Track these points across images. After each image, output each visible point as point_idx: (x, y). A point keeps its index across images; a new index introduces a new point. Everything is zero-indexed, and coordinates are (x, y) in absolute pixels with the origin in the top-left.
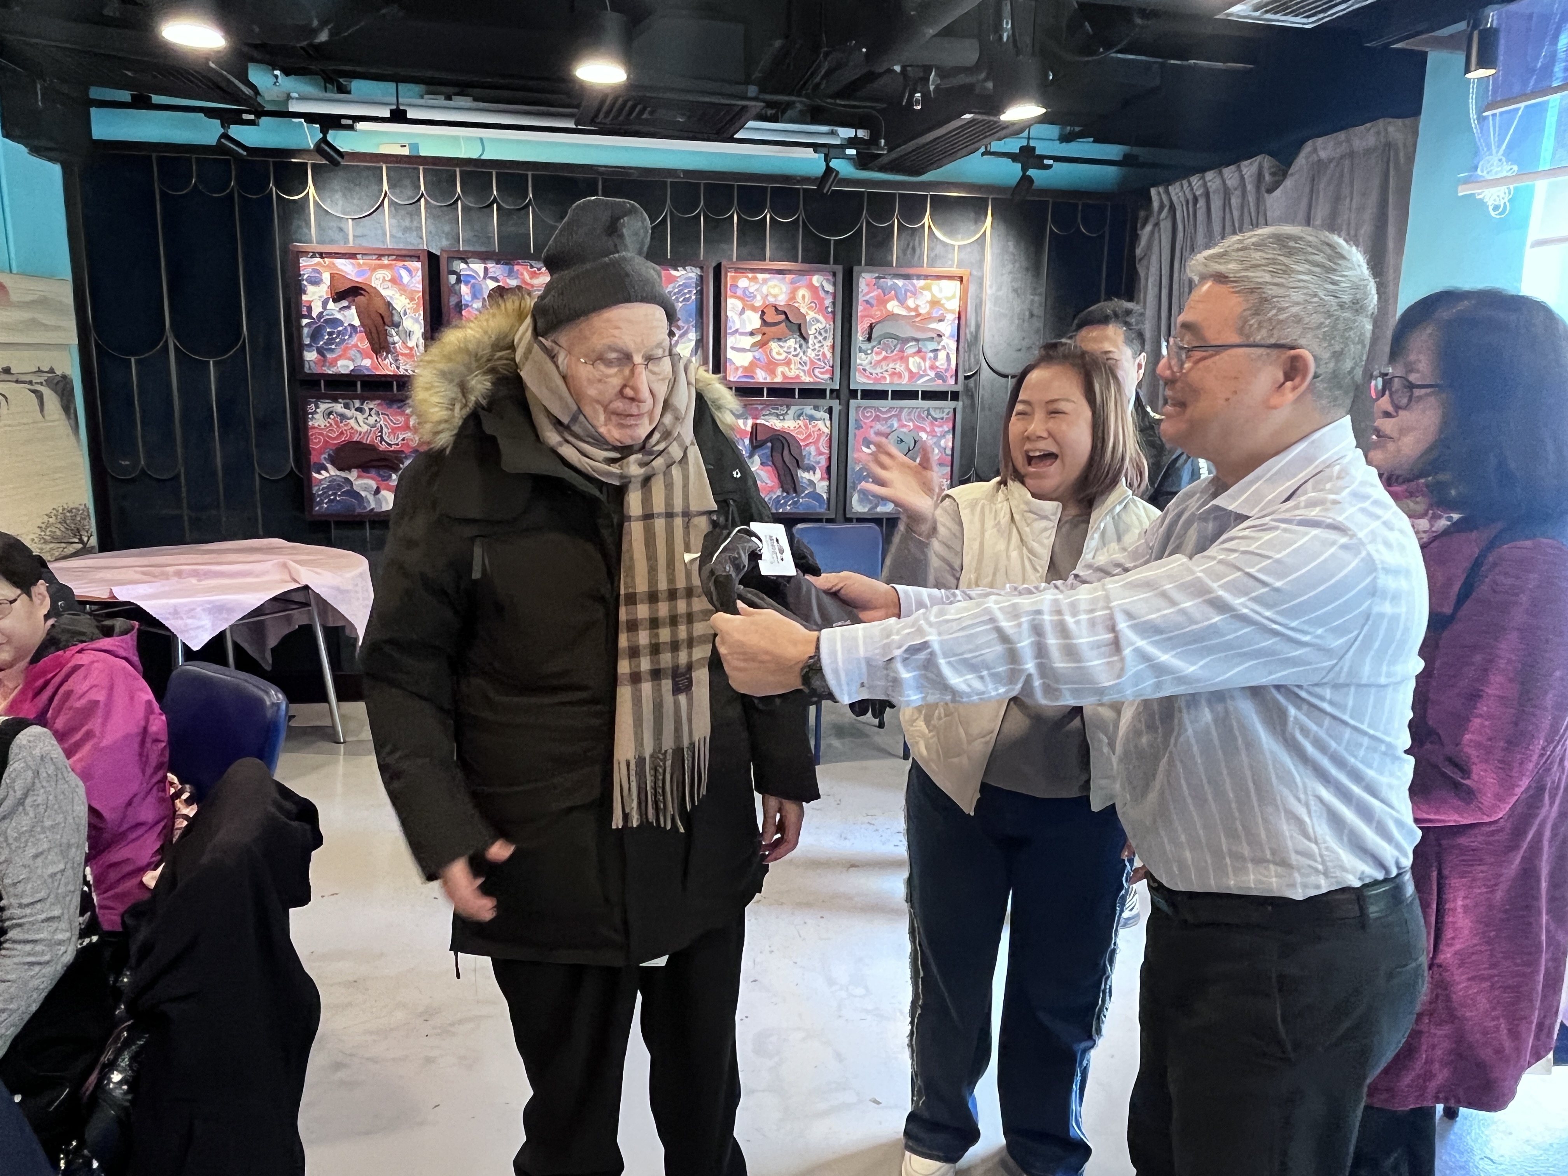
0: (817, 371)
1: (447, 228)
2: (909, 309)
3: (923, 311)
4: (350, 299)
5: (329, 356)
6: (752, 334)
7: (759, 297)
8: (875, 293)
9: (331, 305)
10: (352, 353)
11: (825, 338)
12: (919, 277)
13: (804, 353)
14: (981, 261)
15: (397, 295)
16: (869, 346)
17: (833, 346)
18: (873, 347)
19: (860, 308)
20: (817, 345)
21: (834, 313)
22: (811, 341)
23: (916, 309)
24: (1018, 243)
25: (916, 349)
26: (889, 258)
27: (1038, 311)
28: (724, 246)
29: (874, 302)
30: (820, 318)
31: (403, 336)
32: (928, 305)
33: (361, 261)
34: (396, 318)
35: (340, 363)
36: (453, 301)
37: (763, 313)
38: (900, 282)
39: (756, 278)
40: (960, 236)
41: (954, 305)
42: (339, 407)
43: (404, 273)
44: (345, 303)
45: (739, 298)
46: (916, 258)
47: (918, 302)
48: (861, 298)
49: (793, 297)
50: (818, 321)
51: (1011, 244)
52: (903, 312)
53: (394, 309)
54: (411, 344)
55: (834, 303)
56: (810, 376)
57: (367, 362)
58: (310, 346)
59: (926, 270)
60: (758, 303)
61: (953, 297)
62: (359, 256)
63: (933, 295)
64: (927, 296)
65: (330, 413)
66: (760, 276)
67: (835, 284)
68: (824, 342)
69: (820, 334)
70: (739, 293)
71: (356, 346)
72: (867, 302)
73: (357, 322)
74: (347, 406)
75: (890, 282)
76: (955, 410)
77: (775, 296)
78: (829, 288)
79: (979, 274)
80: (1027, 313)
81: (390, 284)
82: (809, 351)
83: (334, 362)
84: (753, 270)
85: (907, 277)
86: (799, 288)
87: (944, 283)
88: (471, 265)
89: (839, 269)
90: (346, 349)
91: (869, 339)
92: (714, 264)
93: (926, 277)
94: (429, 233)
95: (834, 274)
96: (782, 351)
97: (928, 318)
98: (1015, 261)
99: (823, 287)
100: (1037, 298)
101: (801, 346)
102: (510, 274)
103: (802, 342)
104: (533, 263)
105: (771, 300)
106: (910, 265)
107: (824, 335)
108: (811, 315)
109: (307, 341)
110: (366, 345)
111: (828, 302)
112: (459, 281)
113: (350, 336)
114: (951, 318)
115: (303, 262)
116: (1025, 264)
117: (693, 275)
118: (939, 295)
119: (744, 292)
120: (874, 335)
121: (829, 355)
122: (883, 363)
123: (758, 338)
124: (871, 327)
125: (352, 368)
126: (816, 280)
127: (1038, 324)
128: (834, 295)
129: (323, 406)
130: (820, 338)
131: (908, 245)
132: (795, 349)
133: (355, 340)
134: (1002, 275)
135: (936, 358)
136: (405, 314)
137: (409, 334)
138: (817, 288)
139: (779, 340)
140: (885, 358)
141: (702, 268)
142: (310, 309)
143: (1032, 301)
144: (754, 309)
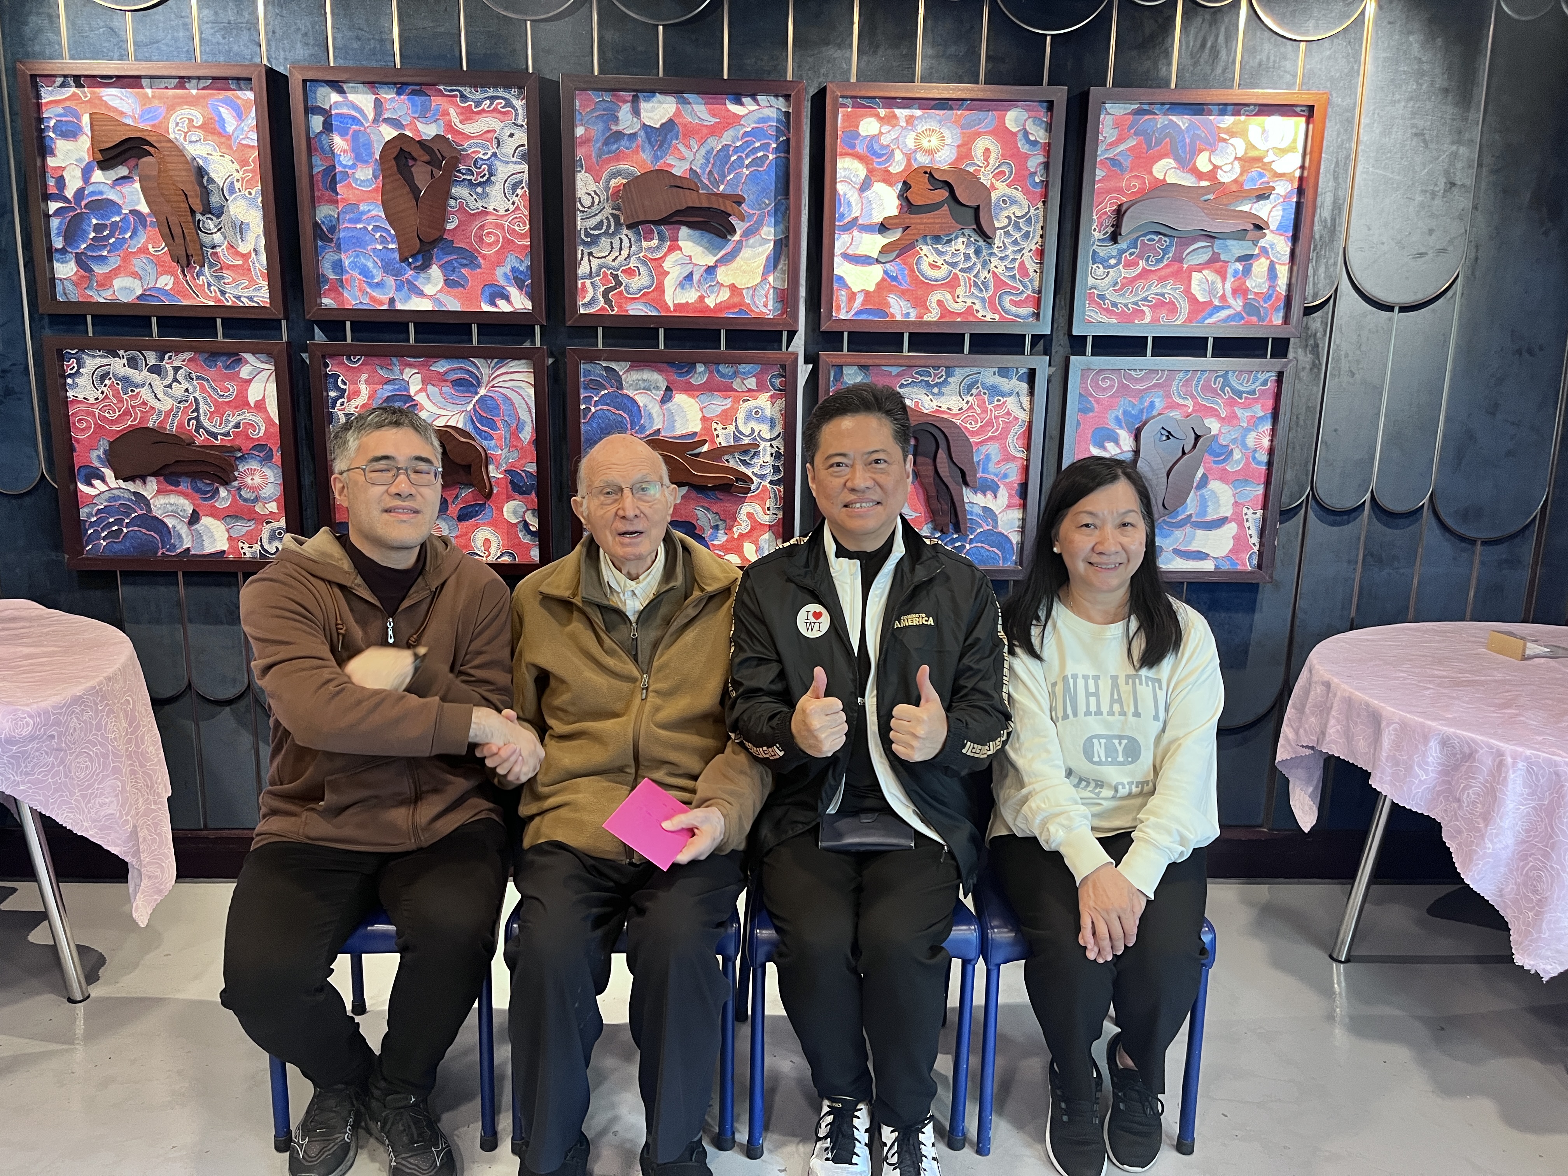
0: (1007, 300)
1: (304, 23)
2: (1200, 175)
3: (1224, 177)
4: (132, 162)
5: (99, 270)
6: (883, 227)
7: (898, 156)
8: (1132, 142)
9: (98, 175)
10: (138, 263)
11: (1027, 235)
12: (1224, 109)
13: (985, 264)
14: (1353, 73)
15: (216, 156)
16: (1114, 249)
17: (1041, 253)
18: (1122, 252)
19: (1100, 174)
20: (1011, 249)
21: (1046, 184)
22: (998, 242)
23: (1212, 175)
24: (1430, 37)
25: (1205, 257)
26: (1163, 71)
27: (1464, 177)
28: (832, 52)
29: (1127, 163)
30: (1019, 195)
31: (229, 232)
32: (1237, 165)
33: (149, 91)
34: (215, 199)
35: (118, 283)
36: (319, 166)
37: (906, 186)
38: (1182, 121)
39: (895, 116)
40: (1311, 23)
41: (1291, 164)
42: (118, 366)
43: (226, 113)
44: (123, 171)
45: (860, 158)
46: (1219, 71)
47: (1217, 161)
48: (1103, 154)
49: (964, 152)
50: (1013, 202)
51: (1415, 41)
52: (1188, 180)
53: (211, 181)
54: (243, 248)
55: (1047, 166)
56: (994, 310)
57: (166, 282)
58: (63, 251)
59: (1237, 94)
60: (897, 166)
61: (1292, 149)
62: (144, 82)
63: (1251, 146)
64: (1239, 146)
65: (103, 377)
66: (902, 113)
67: (1049, 128)
68: (1024, 244)
69: (1017, 227)
70: (860, 149)
71: (144, 250)
72: (1114, 161)
73: (144, 208)
74: (132, 363)
75: (1161, 120)
76: (1280, 375)
77: (930, 152)
78: (1039, 134)
79: (1348, 101)
80: (1442, 181)
81: (200, 134)
82: (995, 261)
83: (106, 282)
84: (890, 102)
85: (1198, 109)
86: (979, 135)
87: (1275, 122)
88: (351, 97)
89: (1060, 94)
90: (127, 258)
91: (1114, 237)
92: (813, 91)
93: (1237, 109)
94: (271, 32)
95: (1050, 106)
96: (940, 262)
97: (1237, 191)
98: (1421, 74)
99: (1026, 134)
100: (1463, 150)
101: (977, 252)
102: (424, 114)
103: (981, 243)
104: (466, 91)
105: (922, 160)
106: (1205, 82)
107: (1025, 228)
108: (1001, 189)
109: (58, 243)
110: (160, 249)
111: (1035, 162)
112: (328, 127)
113: (134, 233)
114: (1284, 189)
115: (48, 95)
116: (1440, 82)
117: (772, 113)
118: (1262, 146)
119: (870, 147)
120: (1124, 230)
121: (1032, 267)
122: (1141, 283)
123: (895, 235)
124: (1119, 213)
125: (139, 292)
126: (1013, 118)
127: (1463, 201)
128: (1048, 149)
129: (92, 362)
130: (1017, 235)
131: (1203, 45)
132: (967, 257)
133: (142, 238)
134: (1394, 103)
135: (1247, 271)
136: (232, 190)
137: (241, 228)
138: (1015, 134)
139: (937, 239)
140: (1145, 273)
141: (787, 97)
142: (61, 182)
143: (1455, 155)
144: (888, 178)
